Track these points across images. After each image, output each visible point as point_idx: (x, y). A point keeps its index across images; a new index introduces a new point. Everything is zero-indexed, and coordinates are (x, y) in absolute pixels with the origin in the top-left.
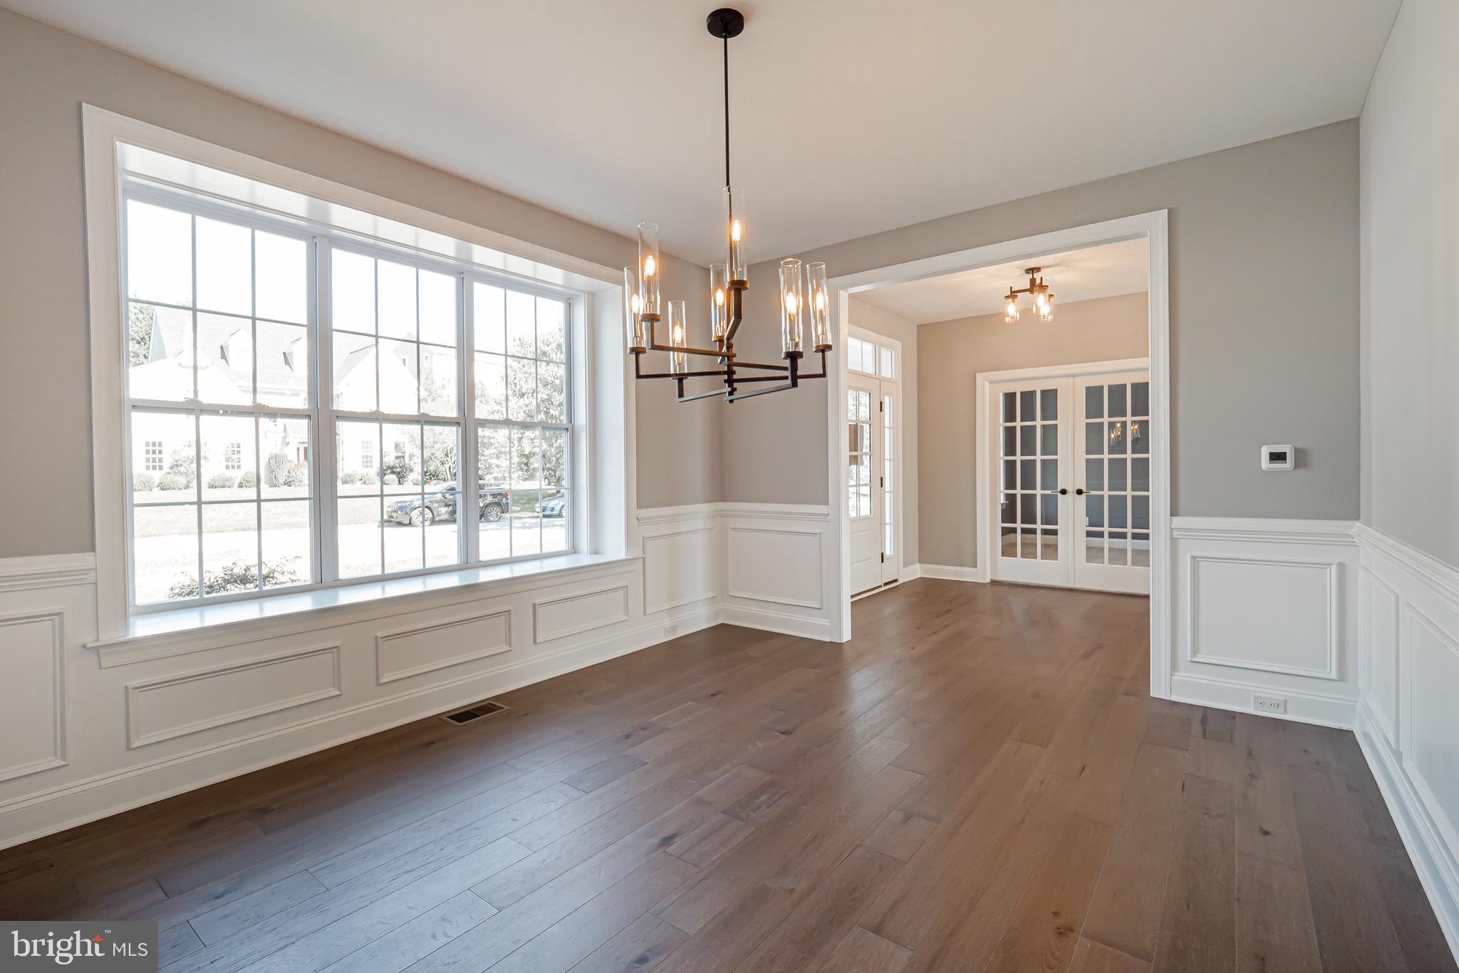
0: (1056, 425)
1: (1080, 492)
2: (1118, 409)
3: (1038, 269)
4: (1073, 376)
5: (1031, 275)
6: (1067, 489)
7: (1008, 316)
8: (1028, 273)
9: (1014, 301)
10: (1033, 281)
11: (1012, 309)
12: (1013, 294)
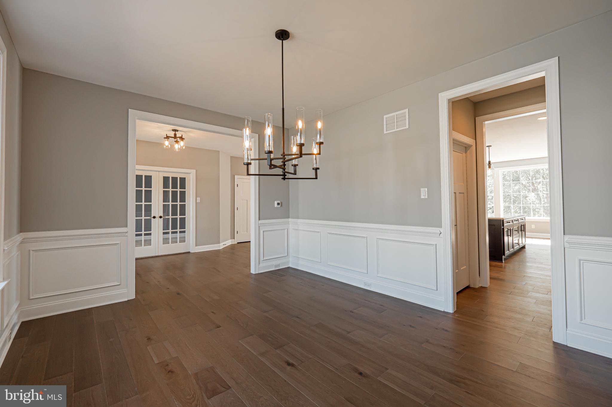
0: (151, 190)
1: (161, 217)
2: (174, 186)
3: (177, 131)
4: (159, 171)
5: (175, 132)
6: (156, 216)
7: (165, 145)
8: (173, 131)
9: (168, 140)
10: (175, 135)
11: (167, 143)
12: (167, 137)
